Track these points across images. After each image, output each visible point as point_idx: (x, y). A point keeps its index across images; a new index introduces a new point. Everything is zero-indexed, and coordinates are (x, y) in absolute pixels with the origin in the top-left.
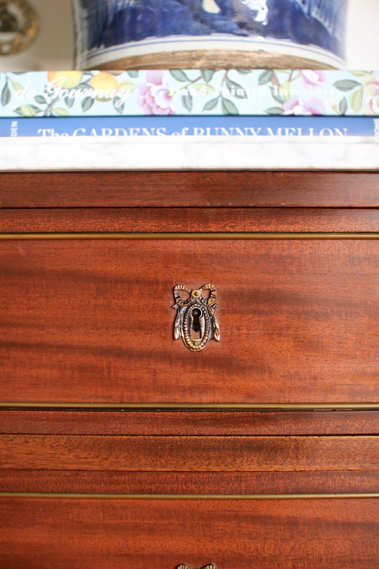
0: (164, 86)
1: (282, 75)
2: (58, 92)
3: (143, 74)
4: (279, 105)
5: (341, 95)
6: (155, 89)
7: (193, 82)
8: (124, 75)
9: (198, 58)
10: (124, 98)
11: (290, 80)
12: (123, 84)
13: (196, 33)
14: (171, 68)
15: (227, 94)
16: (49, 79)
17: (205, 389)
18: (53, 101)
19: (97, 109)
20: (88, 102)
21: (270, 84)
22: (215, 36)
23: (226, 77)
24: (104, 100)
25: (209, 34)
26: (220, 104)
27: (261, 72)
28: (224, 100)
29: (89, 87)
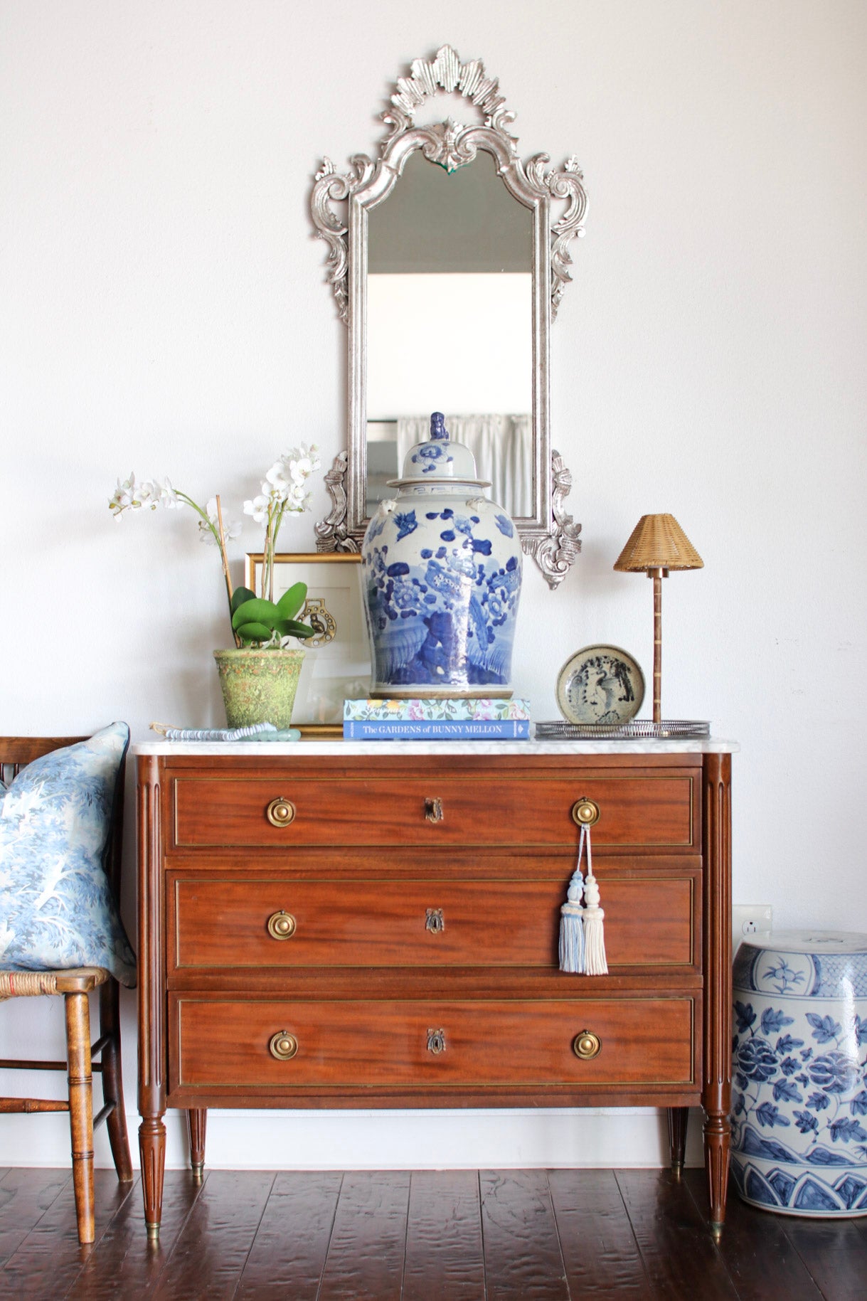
0: (420, 707)
1: (472, 702)
2: (372, 710)
3: (410, 701)
4: (471, 716)
5: (499, 711)
6: (415, 709)
7: (432, 706)
8: (402, 702)
9: (435, 695)
10: (402, 712)
11: (476, 704)
12: (401, 707)
13: (434, 684)
14: (423, 699)
15: (447, 711)
16: (368, 704)
17: (437, 838)
18: (370, 714)
19: (390, 718)
20: (386, 715)
21: (467, 706)
22: (443, 685)
23: (447, 703)
24: (393, 713)
25: (439, 684)
26: (444, 716)
27: (463, 700)
28: (446, 714)
29: (386, 707)
